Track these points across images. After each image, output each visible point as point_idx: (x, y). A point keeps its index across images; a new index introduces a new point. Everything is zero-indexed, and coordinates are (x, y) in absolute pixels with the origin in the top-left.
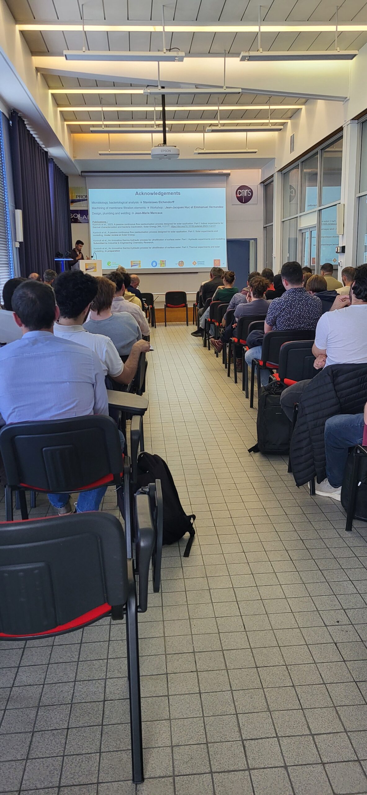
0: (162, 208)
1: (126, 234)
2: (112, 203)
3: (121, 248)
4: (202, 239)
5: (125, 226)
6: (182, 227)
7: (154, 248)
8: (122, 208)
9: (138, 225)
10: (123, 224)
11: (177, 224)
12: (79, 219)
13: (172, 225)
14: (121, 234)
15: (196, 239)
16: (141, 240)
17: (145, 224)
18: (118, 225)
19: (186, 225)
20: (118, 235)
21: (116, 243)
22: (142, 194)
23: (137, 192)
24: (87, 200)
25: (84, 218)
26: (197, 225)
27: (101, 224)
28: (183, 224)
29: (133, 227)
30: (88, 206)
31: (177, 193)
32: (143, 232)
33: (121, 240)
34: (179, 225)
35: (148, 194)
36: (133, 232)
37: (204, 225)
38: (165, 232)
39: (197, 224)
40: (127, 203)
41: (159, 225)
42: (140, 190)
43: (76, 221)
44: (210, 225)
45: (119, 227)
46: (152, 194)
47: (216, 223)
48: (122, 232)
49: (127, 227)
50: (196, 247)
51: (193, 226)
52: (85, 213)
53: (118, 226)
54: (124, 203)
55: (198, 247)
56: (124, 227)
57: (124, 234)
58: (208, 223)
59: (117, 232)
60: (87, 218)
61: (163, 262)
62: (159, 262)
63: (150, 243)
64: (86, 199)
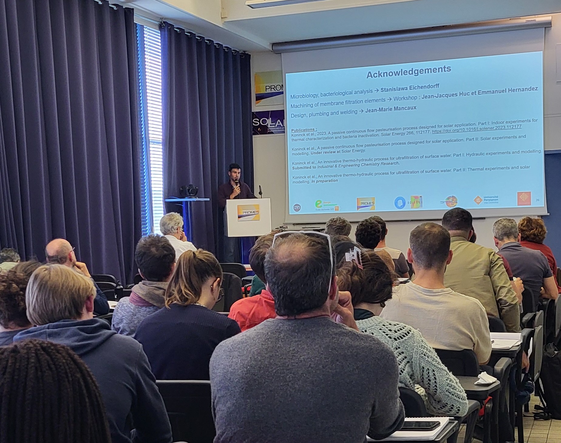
0: (415, 98)
1: (348, 149)
2: (325, 95)
3: (341, 176)
4: (494, 154)
5: (348, 135)
6: (454, 131)
7: (400, 173)
8: (342, 103)
9: (371, 133)
10: (344, 132)
11: (445, 126)
12: (269, 126)
13: (434, 129)
14: (341, 149)
15: (481, 154)
16: (375, 160)
17: (385, 130)
18: (335, 133)
19: (462, 127)
20: (335, 152)
21: (332, 167)
22: (380, 75)
23: (370, 72)
24: (282, 93)
25: (277, 124)
26: (483, 126)
27: (306, 133)
28: (456, 126)
29: (363, 136)
30: (284, 103)
31: (445, 67)
32: (380, 145)
33: (340, 161)
34: (449, 128)
35: (390, 74)
36: (362, 146)
37: (498, 125)
38: (421, 142)
39: (483, 124)
40: (351, 93)
41: (409, 131)
42: (374, 69)
43: (264, 130)
44: (509, 124)
45: (336, 138)
46: (397, 74)
47: (523, 121)
48: (343, 147)
49: (351, 137)
50: (482, 169)
51: (475, 130)
52: (279, 115)
53: (334, 136)
54: (346, 93)
55: (486, 169)
56: (346, 137)
57: (345, 149)
58: (507, 122)
59: (333, 147)
60: (283, 124)
61: (418, 199)
62: (408, 200)
63: (392, 164)
64: (281, 91)
